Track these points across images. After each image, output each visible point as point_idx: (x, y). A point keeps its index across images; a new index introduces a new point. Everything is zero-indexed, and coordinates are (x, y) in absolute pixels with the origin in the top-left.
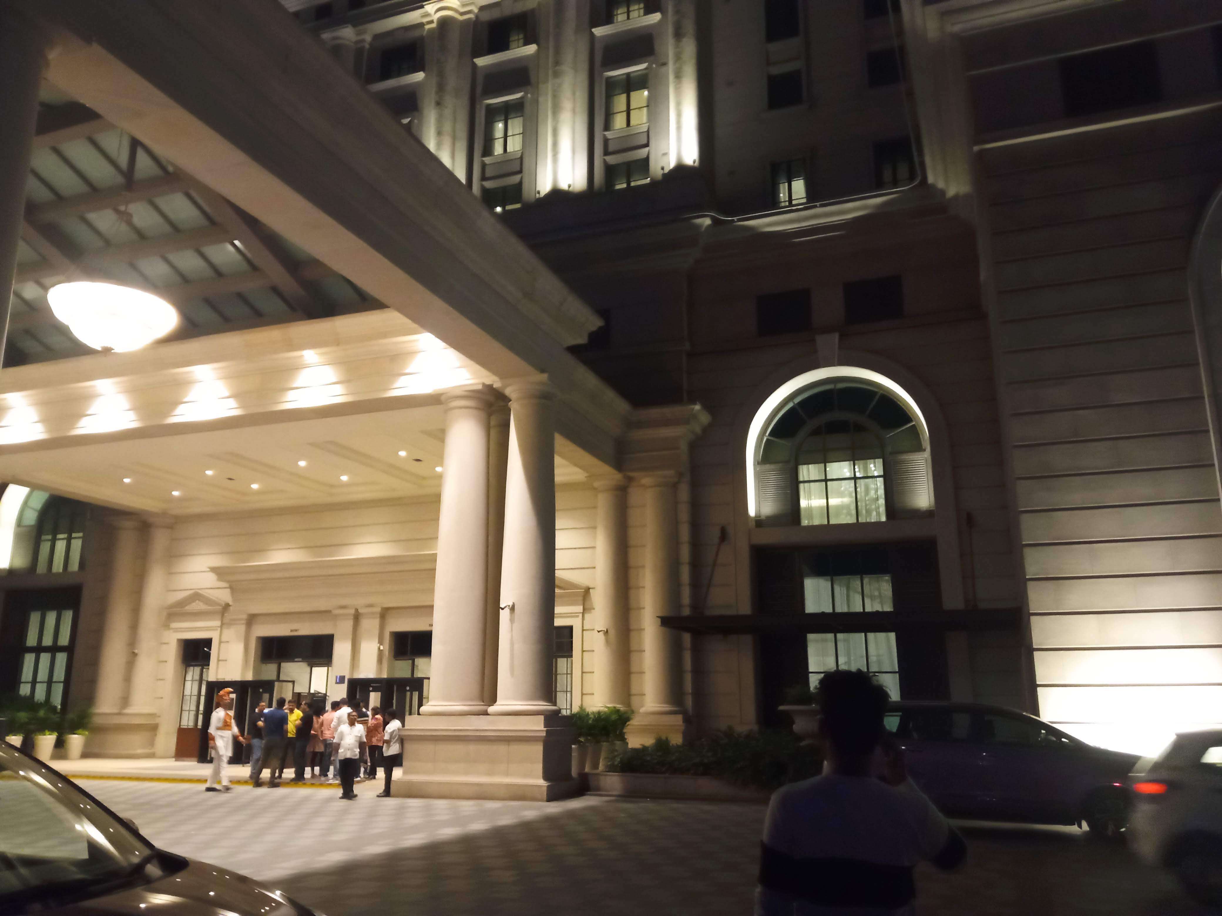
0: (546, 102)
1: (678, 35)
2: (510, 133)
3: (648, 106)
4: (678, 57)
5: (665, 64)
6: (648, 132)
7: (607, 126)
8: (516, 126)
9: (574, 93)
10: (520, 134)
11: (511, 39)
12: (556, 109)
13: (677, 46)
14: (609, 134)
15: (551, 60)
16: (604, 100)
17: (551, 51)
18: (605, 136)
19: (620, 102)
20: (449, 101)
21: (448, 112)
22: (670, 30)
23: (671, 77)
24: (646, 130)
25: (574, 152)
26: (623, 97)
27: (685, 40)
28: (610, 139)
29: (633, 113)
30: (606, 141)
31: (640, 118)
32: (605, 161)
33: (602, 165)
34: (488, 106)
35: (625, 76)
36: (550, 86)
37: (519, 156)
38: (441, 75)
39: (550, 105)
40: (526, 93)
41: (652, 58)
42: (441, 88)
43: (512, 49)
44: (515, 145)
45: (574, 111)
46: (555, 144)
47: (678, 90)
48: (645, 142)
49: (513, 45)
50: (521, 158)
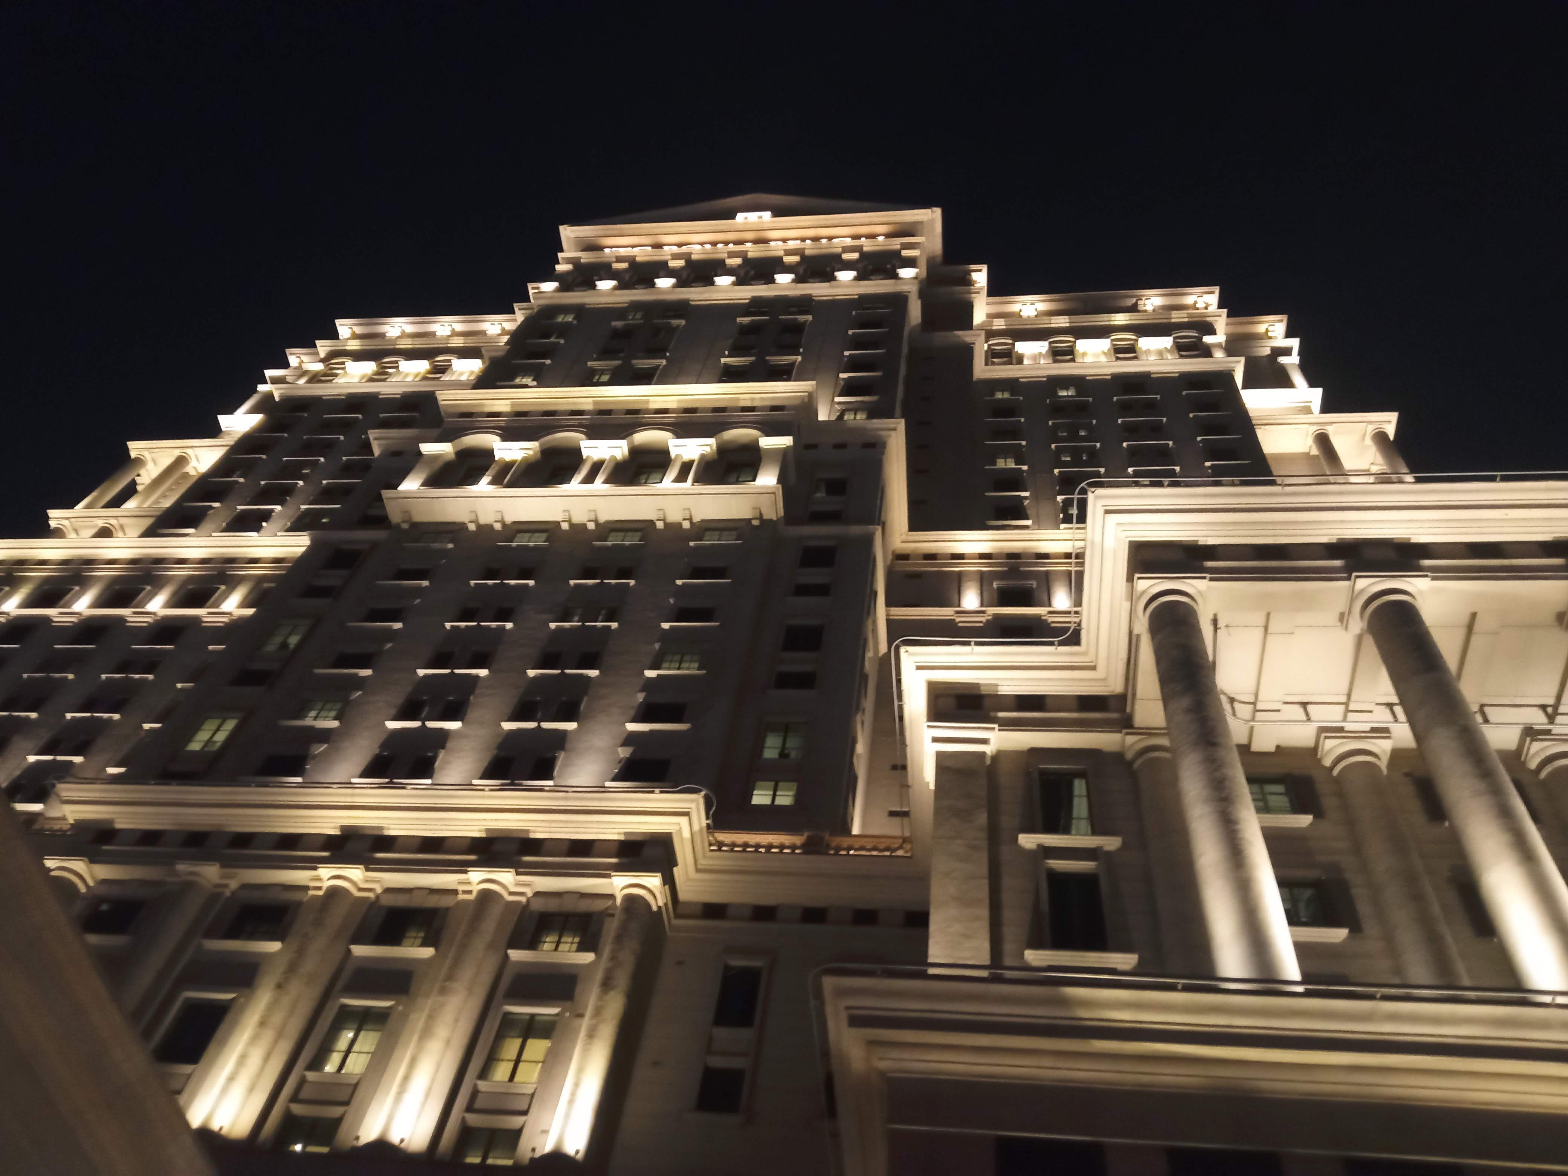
0: (418, 1020)
1: (607, 985)
2: (356, 1048)
3: (543, 1062)
4: (598, 1012)
5: (581, 1016)
6: (532, 1095)
7: (484, 1073)
8: (368, 1041)
9: (456, 1021)
10: (369, 1053)
11: (408, 935)
12: (426, 1033)
13: (600, 999)
14: (482, 1085)
15: (444, 972)
16: (492, 1039)
17: (448, 963)
18: (475, 1086)
19: (511, 1047)
20: (295, 988)
21: (286, 1001)
22: (599, 976)
23: (582, 1034)
24: (531, 1092)
25: (427, 1095)
26: (517, 1042)
27: (612, 994)
28: (482, 1092)
29: (522, 1066)
30: (475, 1093)
31: (528, 1075)
32: (464, 1118)
33: (459, 1122)
34: (344, 1007)
35: (528, 1017)
36: (430, 1002)
37: (354, 1082)
38: (300, 953)
39: (420, 1025)
40: (398, 1004)
41: (568, 1004)
42: (292, 968)
43: (405, 946)
44: (356, 1065)
45: (448, 1042)
46: (406, 1078)
47: (586, 1051)
48: (525, 1108)
49: (406, 941)
50: (356, 1085)
